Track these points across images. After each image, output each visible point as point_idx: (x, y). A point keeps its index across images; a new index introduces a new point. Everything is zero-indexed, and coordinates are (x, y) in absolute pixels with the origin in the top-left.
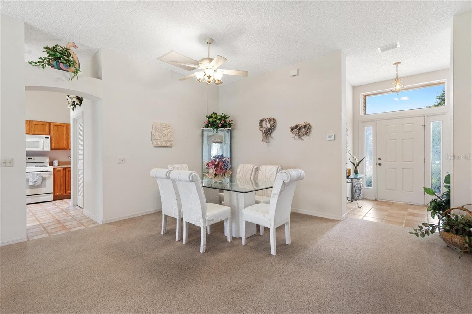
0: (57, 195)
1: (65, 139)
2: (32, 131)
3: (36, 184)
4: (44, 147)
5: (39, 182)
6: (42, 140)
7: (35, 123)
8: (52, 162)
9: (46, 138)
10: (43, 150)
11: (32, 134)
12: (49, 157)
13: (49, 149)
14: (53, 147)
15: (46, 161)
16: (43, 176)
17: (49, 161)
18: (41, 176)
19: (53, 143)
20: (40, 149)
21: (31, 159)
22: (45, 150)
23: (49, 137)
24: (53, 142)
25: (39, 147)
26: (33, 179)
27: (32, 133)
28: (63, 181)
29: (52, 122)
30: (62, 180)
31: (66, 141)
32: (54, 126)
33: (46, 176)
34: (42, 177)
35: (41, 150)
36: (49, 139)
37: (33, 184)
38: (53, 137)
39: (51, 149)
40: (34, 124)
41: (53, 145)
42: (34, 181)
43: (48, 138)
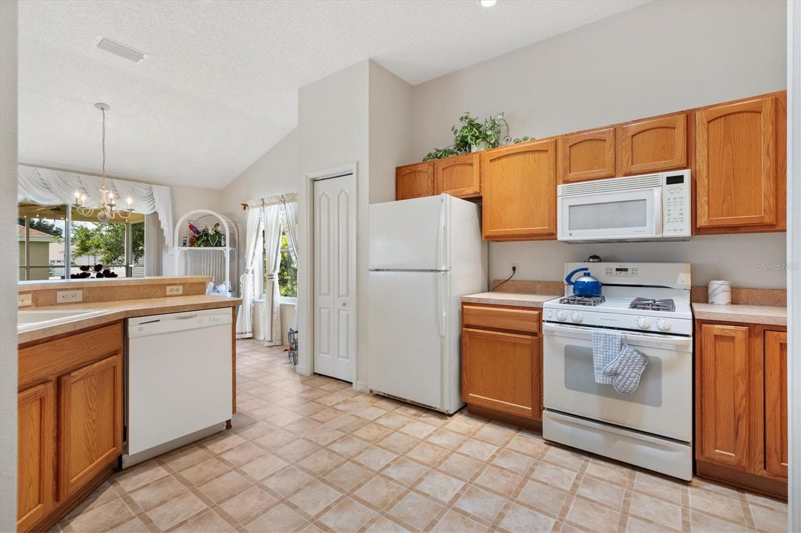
0: (716, 457)
1: (768, 175)
2: (625, 164)
3: (618, 382)
4: (665, 221)
5: (631, 377)
6: (657, 192)
7: (634, 128)
8: (706, 288)
9: (671, 181)
10: (660, 236)
11: (625, 175)
12: (689, 265)
13: (687, 232)
14: (703, 222)
15: (679, 282)
16: (649, 353)
17: (689, 283)
18: (638, 352)
19: (702, 199)
20: (648, 232)
21: (626, 270)
22: (667, 234)
23: (686, 173)
24: (706, 199)
25: (645, 226)
26: (607, 360)
27: (626, 170)
28: (749, 394)
29: (699, 109)
30: (742, 388)
31: (772, 185)
32: (709, 122)
33: (663, 356)
34: (644, 355)
35: (653, 235)
36: (685, 188)
37: (608, 380)
38: (705, 174)
39: (697, 230)
40: (630, 134)
41: (703, 209)
42: (609, 367)
43: (679, 179)
